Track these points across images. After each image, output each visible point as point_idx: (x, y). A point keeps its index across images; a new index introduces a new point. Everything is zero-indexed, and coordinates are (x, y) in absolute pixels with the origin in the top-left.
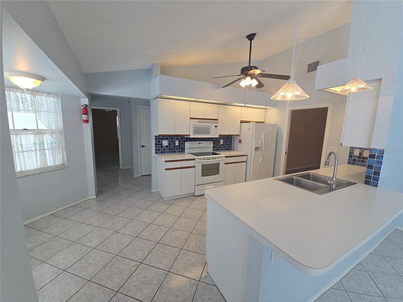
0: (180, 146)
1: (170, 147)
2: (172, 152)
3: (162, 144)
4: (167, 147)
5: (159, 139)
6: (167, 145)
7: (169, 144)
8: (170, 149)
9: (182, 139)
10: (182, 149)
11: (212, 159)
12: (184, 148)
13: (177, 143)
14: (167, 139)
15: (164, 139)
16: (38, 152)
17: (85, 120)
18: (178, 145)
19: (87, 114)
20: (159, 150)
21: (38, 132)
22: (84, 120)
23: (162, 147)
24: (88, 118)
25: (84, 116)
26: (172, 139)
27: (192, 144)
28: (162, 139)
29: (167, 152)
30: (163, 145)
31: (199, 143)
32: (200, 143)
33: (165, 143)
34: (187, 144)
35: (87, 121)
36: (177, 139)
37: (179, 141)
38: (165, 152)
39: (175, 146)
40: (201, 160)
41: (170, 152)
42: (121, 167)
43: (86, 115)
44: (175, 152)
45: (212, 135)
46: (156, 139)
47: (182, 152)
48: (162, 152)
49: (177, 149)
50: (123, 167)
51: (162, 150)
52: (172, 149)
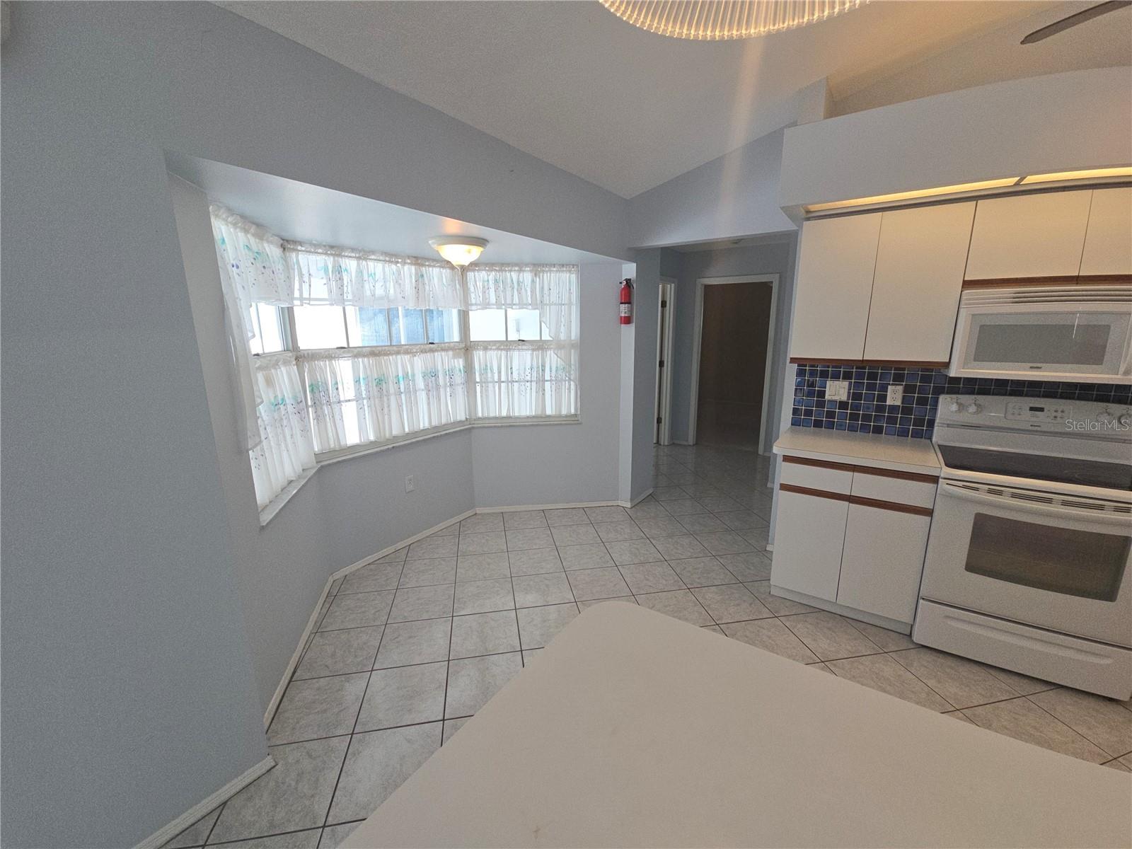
0: (906, 410)
1: (857, 407)
2: (865, 428)
3: (822, 394)
4: (843, 405)
5: (813, 374)
6: (844, 398)
7: (856, 396)
8: (854, 417)
9: (926, 379)
10: (919, 422)
11: (1065, 503)
12: (931, 423)
13: (894, 396)
14: (847, 376)
15: (836, 377)
16: (534, 384)
17: (625, 317)
18: (898, 403)
19: (629, 303)
20: (808, 413)
21: (539, 346)
22: (621, 317)
23: (821, 404)
24: (631, 311)
25: (623, 306)
26: (873, 376)
27: (973, 409)
28: (824, 375)
29: (841, 427)
30: (827, 397)
31: (1032, 409)
32: (1042, 410)
33: (837, 390)
34: (947, 407)
35: (627, 320)
36: (898, 379)
37: (908, 389)
38: (830, 426)
39: (881, 408)
40: (977, 489)
41: (852, 429)
42: (761, 451)
43: (629, 305)
44: (878, 430)
45: (1122, 369)
46: (800, 373)
47: (917, 434)
48: (818, 424)
49: (892, 420)
50: (765, 451)
51: (819, 414)
52: (867, 418)
